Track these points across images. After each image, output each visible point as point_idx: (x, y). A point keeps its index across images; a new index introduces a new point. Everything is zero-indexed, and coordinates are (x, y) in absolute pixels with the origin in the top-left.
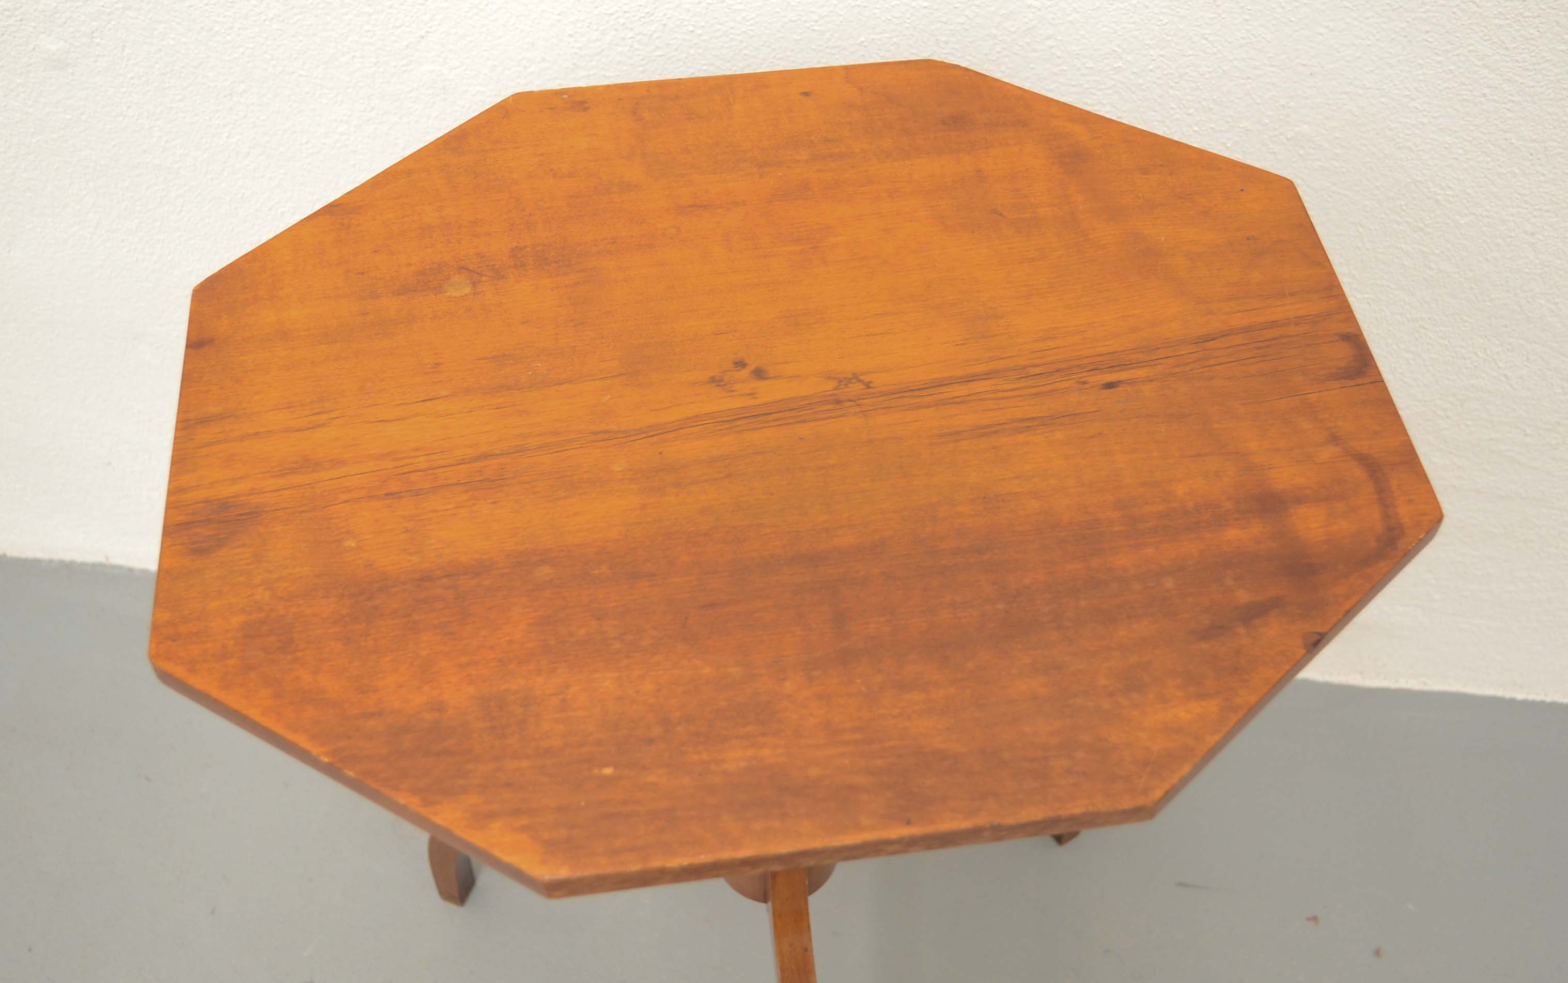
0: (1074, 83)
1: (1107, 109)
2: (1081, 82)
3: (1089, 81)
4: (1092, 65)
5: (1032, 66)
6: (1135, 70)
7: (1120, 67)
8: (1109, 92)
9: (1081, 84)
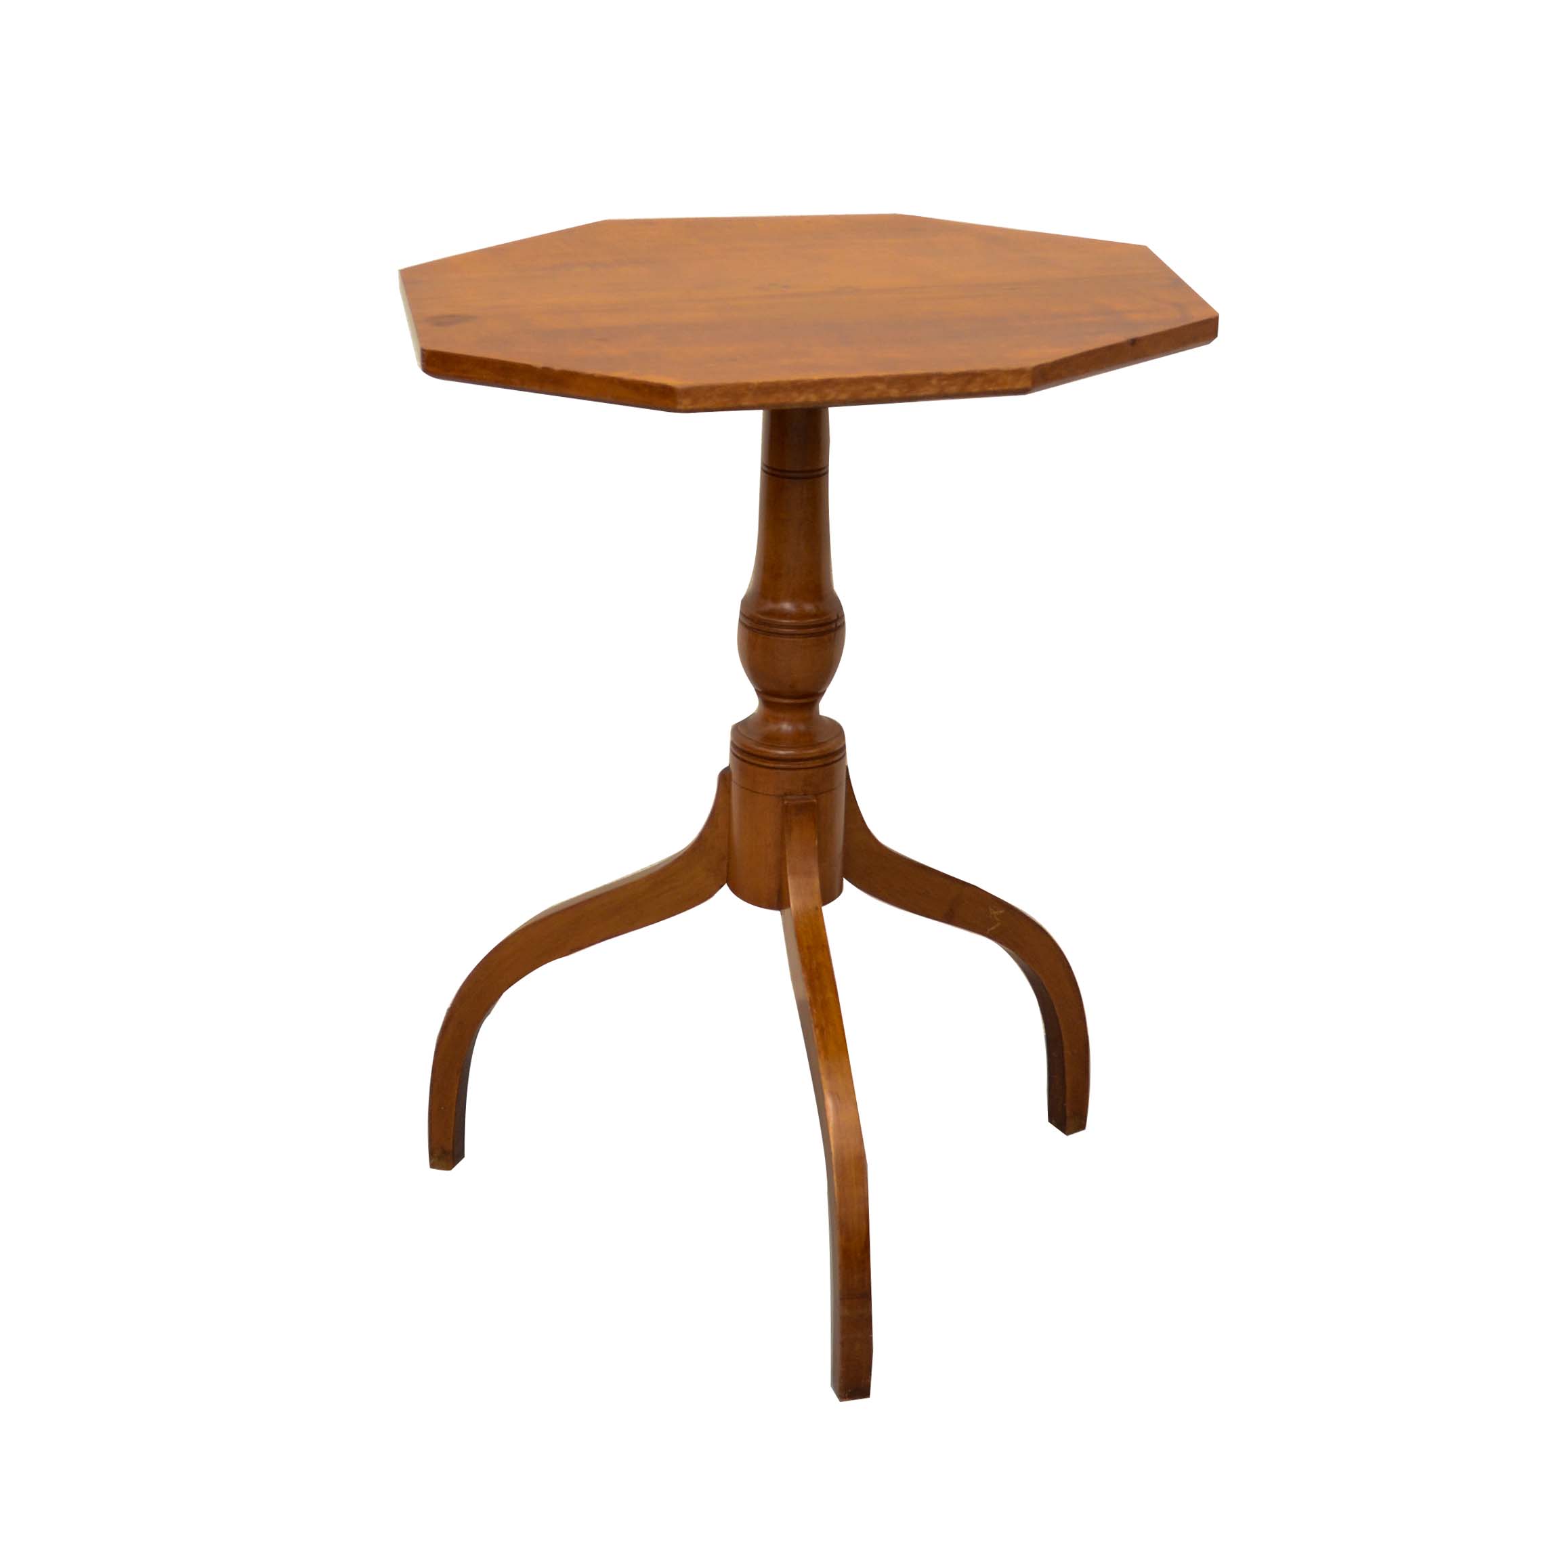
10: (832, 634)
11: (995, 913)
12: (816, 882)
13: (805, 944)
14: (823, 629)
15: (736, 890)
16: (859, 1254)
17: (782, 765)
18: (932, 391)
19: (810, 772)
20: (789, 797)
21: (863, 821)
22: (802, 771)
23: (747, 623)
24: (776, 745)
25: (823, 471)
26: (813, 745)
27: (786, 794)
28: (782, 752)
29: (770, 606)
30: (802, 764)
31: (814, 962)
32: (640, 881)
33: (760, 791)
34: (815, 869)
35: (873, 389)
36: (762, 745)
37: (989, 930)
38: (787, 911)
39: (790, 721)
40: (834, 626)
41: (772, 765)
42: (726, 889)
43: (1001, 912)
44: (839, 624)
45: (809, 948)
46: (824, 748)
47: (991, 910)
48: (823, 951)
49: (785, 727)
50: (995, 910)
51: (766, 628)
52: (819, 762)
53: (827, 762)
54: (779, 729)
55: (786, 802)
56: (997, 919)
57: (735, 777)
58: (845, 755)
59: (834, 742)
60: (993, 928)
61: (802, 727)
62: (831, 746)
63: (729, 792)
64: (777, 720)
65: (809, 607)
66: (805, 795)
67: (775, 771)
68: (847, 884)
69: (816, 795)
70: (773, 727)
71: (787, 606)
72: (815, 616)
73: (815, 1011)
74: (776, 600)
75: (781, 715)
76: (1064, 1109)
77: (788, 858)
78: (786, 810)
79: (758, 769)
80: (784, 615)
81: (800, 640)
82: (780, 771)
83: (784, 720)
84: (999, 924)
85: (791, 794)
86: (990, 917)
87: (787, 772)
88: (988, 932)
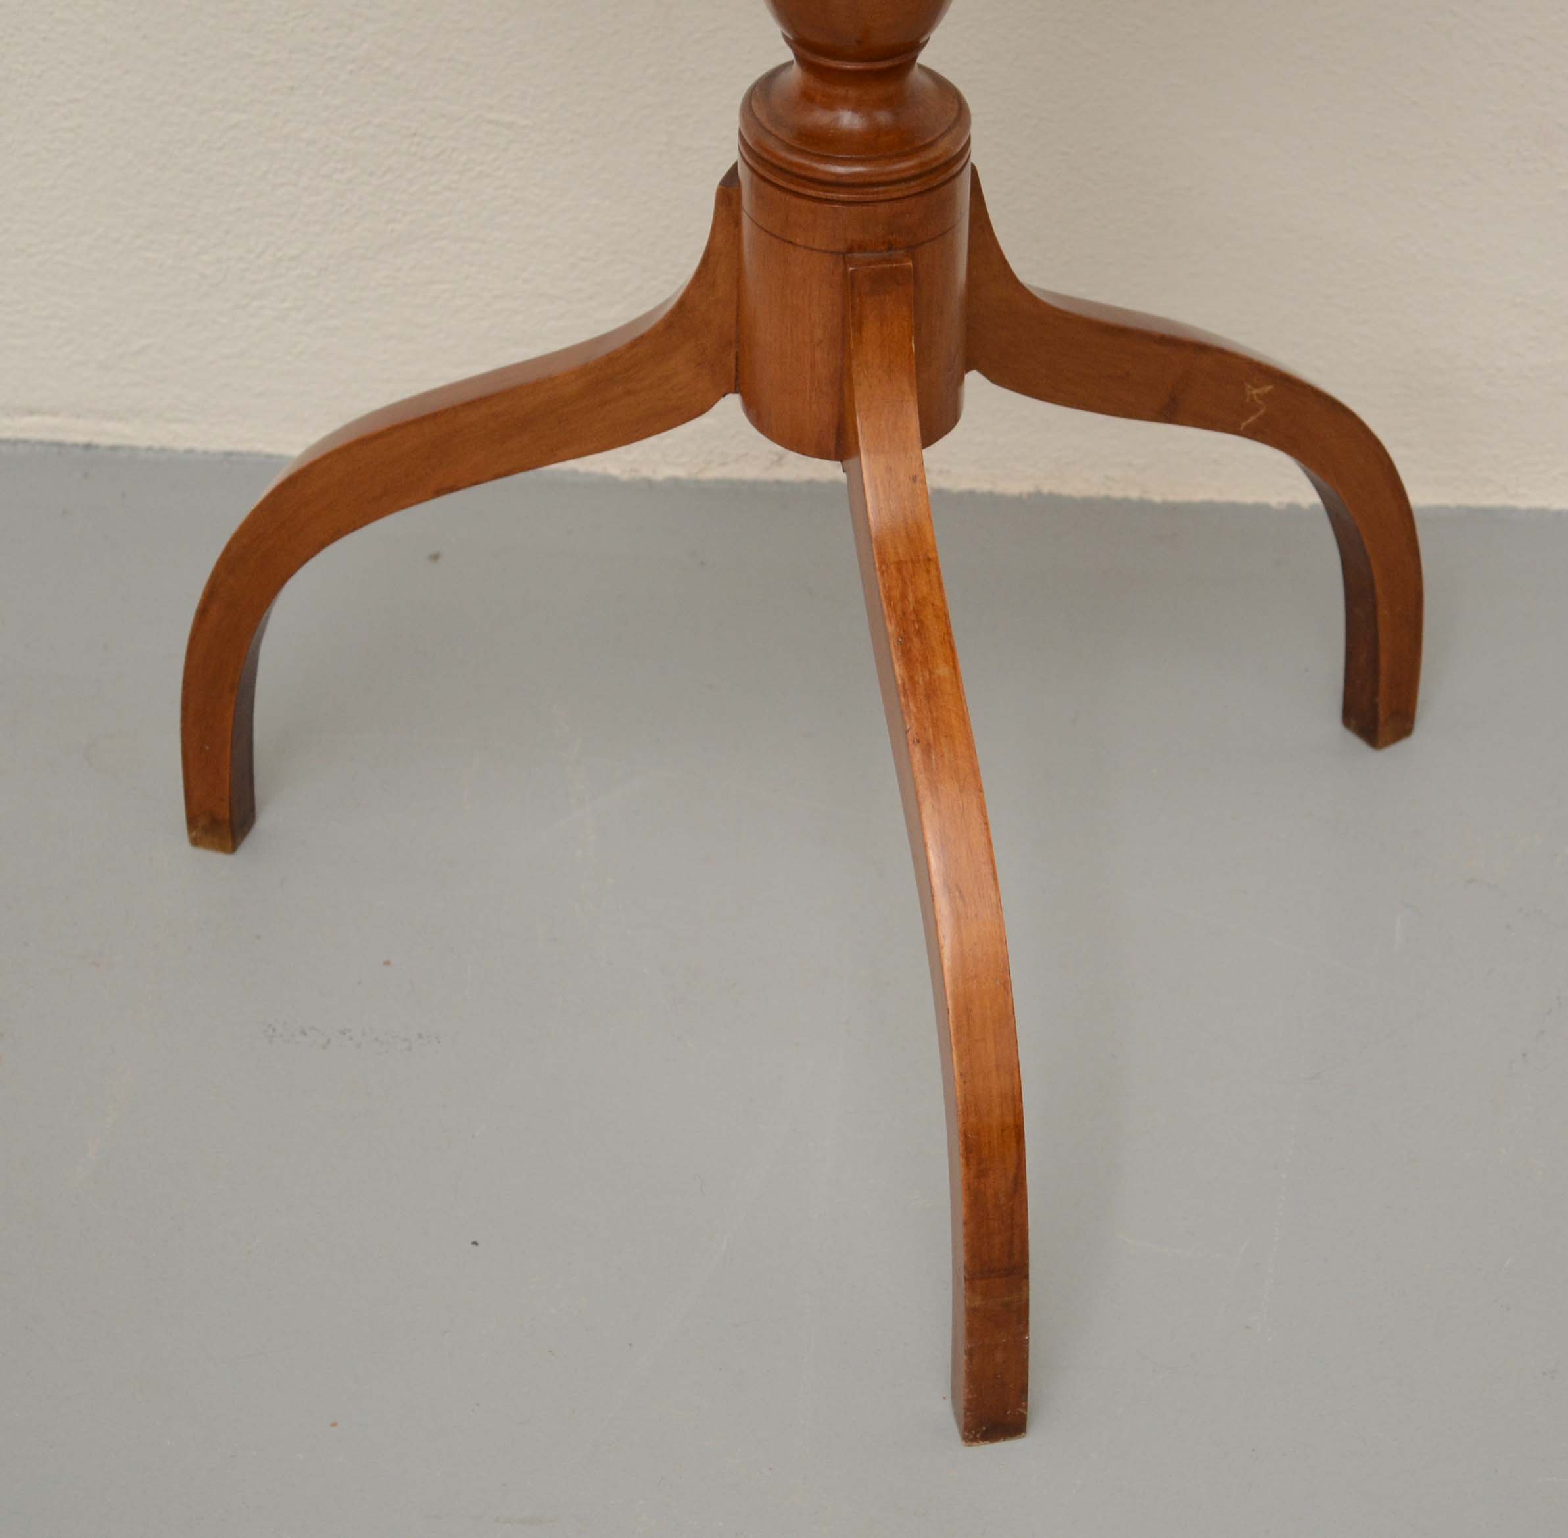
11: (1255, 392)
13: (892, 558)
16: (1003, 1200)
17: (843, 193)
19: (898, 206)
20: (857, 255)
22: (883, 206)
24: (831, 155)
27: (850, 250)
28: (842, 171)
30: (884, 192)
31: (911, 597)
33: (798, 241)
37: (1244, 424)
38: (852, 464)
39: (856, 108)
41: (822, 195)
43: (1269, 388)
45: (899, 565)
46: (931, 154)
47: (1249, 387)
48: (928, 572)
49: (848, 120)
50: (1256, 387)
52: (915, 187)
53: (934, 183)
55: (850, 267)
56: (1260, 402)
59: (944, 144)
60: (1252, 419)
61: (883, 117)
64: (830, 104)
66: (890, 249)
69: (911, 249)
70: (820, 117)
73: (912, 705)
75: (840, 91)
76: (1374, 707)
77: (856, 376)
78: (850, 284)
79: (798, 201)
82: (835, 205)
83: (845, 102)
84: (1262, 412)
85: (862, 248)
86: (1247, 400)
87: (853, 208)
88: (1242, 428)
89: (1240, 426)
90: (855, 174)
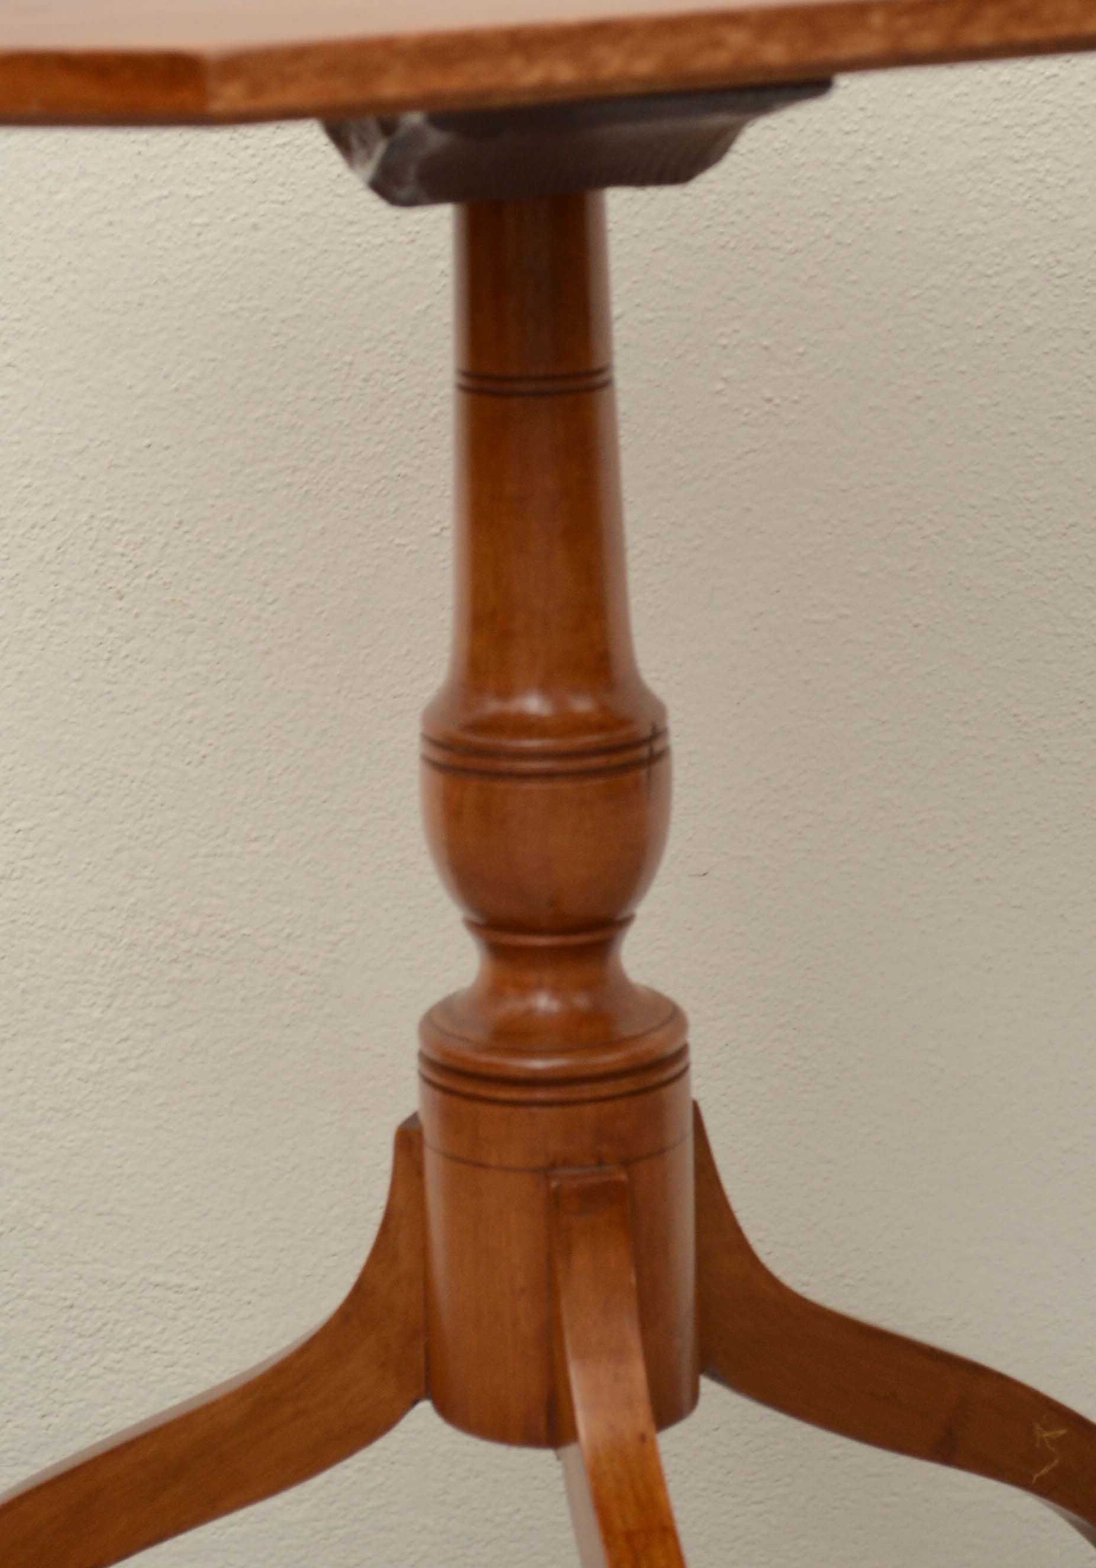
0: (984, 118)
1: (1048, 166)
2: (995, 115)
3: (1008, 111)
4: (1008, 78)
5: (909, 91)
6: (1082, 78)
7: (1055, 76)
8: (1046, 129)
9: (996, 119)
10: (643, 773)
11: (1046, 1435)
12: (637, 1372)
14: (617, 759)
15: (447, 1411)
17: (541, 1095)
18: (871, 45)
19: (608, 1107)
20: (561, 1171)
21: (738, 1230)
22: (589, 1110)
23: (438, 756)
25: (599, 379)
26: (612, 1043)
27: (553, 1166)
28: (538, 1064)
29: (492, 706)
30: (587, 1091)
32: (226, 1398)
33: (491, 1162)
34: (634, 1343)
35: (717, 44)
36: (491, 1049)
37: (1036, 1476)
38: (570, 1451)
39: (556, 991)
40: (644, 752)
42: (425, 1408)
43: (1062, 1432)
44: (658, 747)
46: (640, 1048)
47: (1038, 1427)
49: (544, 1002)
50: (1046, 1428)
51: (486, 764)
52: (627, 1085)
53: (644, 1085)
54: (530, 1011)
55: (554, 1184)
56: (1054, 1449)
57: (432, 1134)
58: (685, 1070)
59: (659, 1036)
60: (1045, 1471)
61: (581, 1001)
62: (656, 1043)
63: (419, 1172)
64: (524, 989)
65: (582, 705)
66: (599, 1164)
67: (523, 1111)
68: (708, 1386)
69: (626, 1163)
70: (513, 1005)
71: (533, 704)
72: (601, 728)
74: (506, 693)
75: (532, 977)
77: (566, 1319)
78: (555, 1201)
79: (484, 1109)
80: (527, 726)
81: (567, 787)
82: (535, 1110)
83: (539, 986)
84: (1056, 1462)
85: (566, 1163)
86: (1038, 1445)
87: (554, 1111)
88: (1034, 1482)
89: (1032, 1478)
90: (553, 1070)
